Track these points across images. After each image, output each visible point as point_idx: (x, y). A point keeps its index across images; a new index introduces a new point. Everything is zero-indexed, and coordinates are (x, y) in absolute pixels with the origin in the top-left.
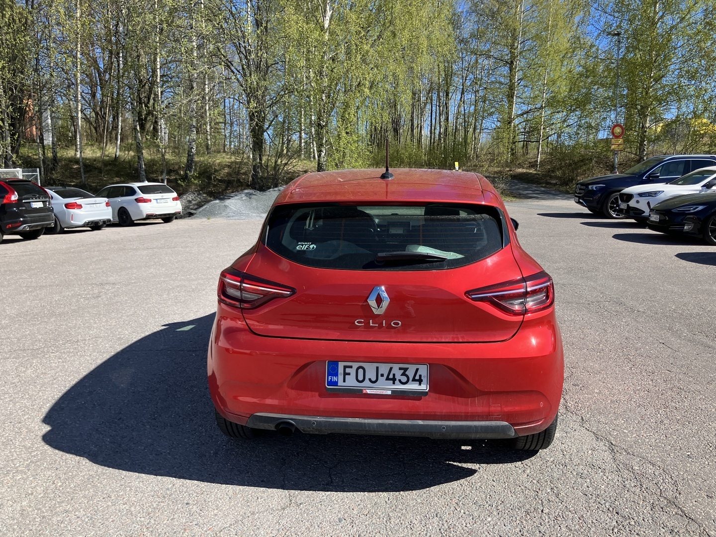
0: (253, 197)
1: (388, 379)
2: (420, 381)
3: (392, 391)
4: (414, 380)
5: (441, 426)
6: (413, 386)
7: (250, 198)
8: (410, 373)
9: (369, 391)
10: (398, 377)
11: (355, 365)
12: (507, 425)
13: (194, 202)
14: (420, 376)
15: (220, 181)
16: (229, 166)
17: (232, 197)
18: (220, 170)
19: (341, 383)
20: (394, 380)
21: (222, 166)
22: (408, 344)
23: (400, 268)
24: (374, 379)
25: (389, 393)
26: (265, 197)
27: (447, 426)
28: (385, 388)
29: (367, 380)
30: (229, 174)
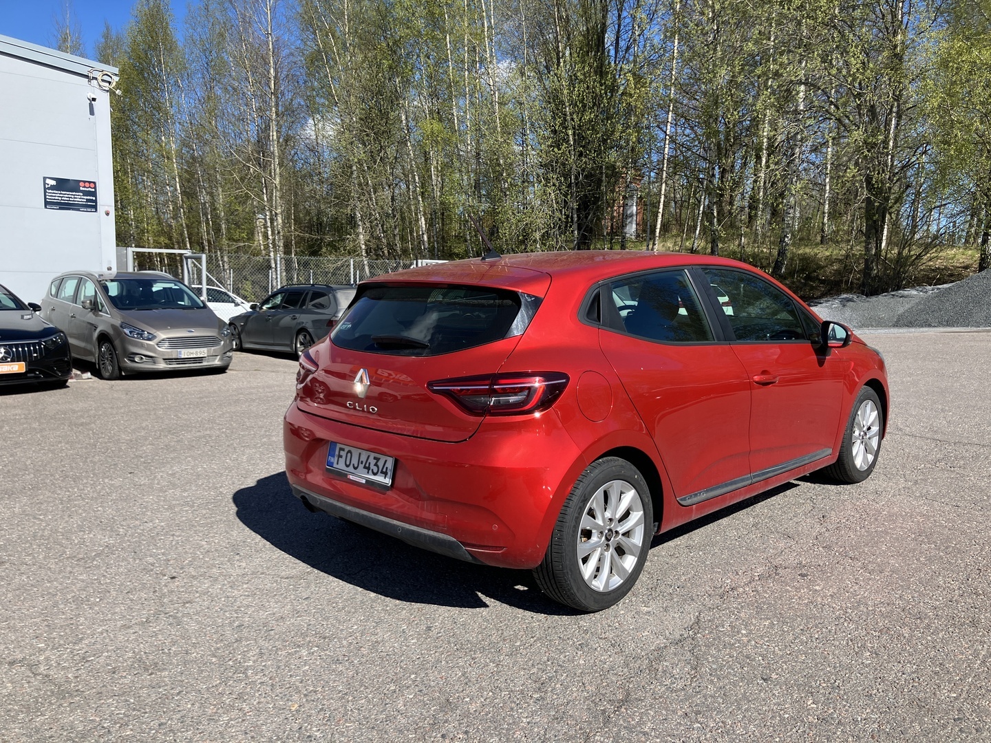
0: (851, 304)
1: (365, 467)
2: (385, 474)
3: (367, 481)
4: (382, 472)
5: (398, 526)
6: (379, 478)
7: (844, 306)
8: (381, 464)
9: (351, 477)
10: (372, 467)
11: (347, 449)
12: (453, 542)
13: (768, 311)
14: (387, 468)
15: (822, 282)
16: (840, 261)
17: (821, 303)
18: (826, 266)
19: (335, 465)
20: (368, 468)
21: (830, 261)
22: (383, 433)
23: (389, 351)
24: (356, 466)
25: (364, 481)
26: (867, 304)
27: (402, 528)
28: (361, 477)
29: (351, 465)
30: (838, 272)
